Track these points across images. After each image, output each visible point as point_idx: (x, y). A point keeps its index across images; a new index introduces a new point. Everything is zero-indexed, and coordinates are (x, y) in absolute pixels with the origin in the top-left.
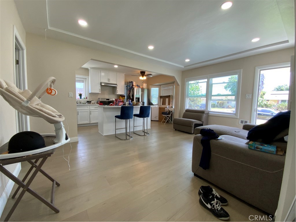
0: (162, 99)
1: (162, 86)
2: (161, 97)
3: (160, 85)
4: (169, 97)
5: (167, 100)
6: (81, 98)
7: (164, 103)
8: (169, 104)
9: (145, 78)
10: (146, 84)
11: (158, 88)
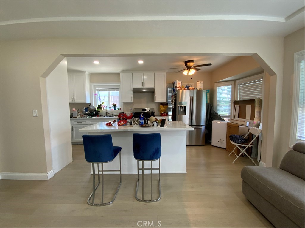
0: (238, 107)
1: (238, 81)
2: (235, 103)
3: (235, 80)
4: (251, 102)
5: (249, 108)
6: (115, 109)
7: (242, 115)
8: (252, 118)
9: (192, 72)
10: (202, 82)
11: (231, 86)
